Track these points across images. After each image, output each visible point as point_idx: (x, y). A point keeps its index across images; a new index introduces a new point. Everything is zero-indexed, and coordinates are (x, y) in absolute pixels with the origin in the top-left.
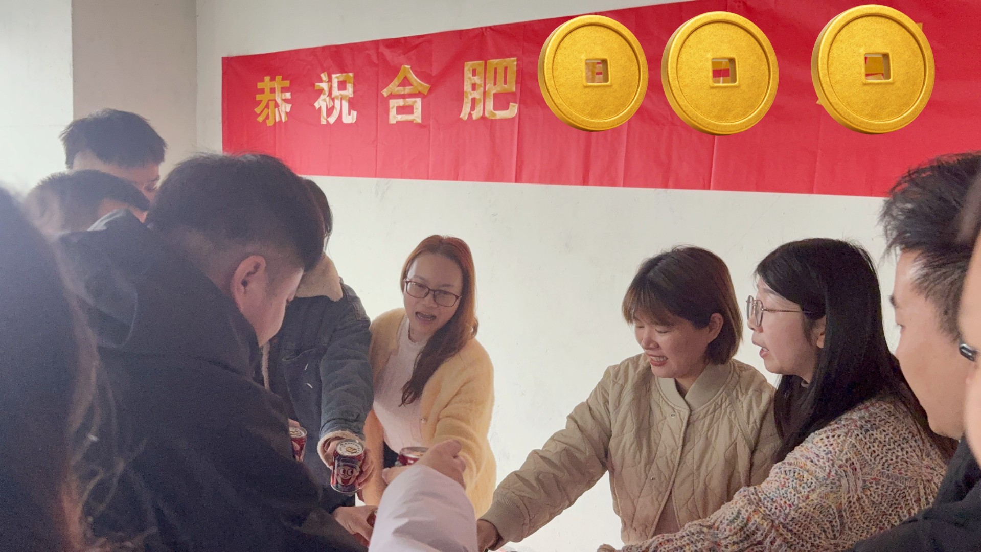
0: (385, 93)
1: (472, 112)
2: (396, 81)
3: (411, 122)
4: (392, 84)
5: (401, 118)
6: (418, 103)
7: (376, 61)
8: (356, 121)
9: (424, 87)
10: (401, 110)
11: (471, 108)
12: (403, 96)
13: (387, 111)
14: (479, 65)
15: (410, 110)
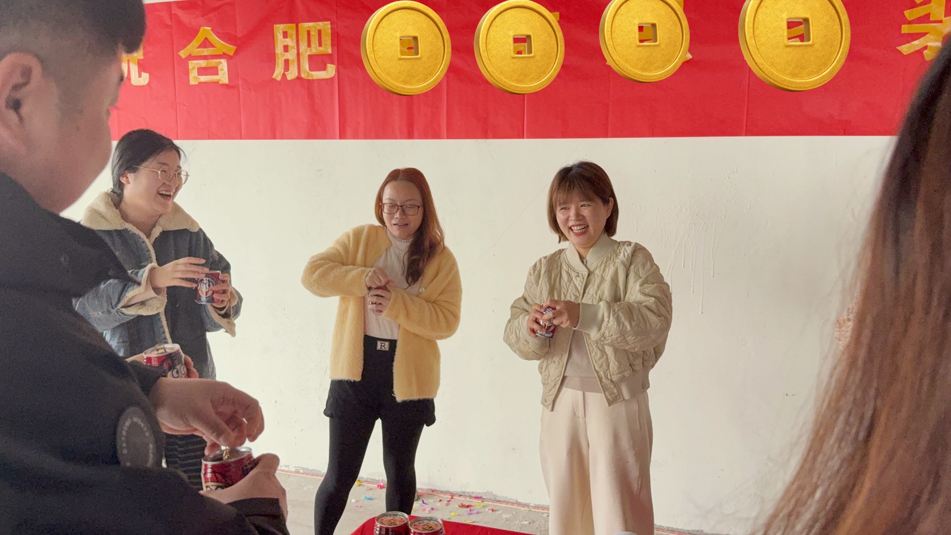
0: (183, 54)
1: (286, 73)
2: (196, 42)
3: (216, 83)
4: (190, 45)
5: (203, 79)
6: (223, 64)
7: (169, 23)
8: (148, 83)
9: (230, 49)
10: (202, 71)
11: (285, 68)
12: (205, 58)
13: (187, 73)
14: (290, 28)
15: (214, 71)
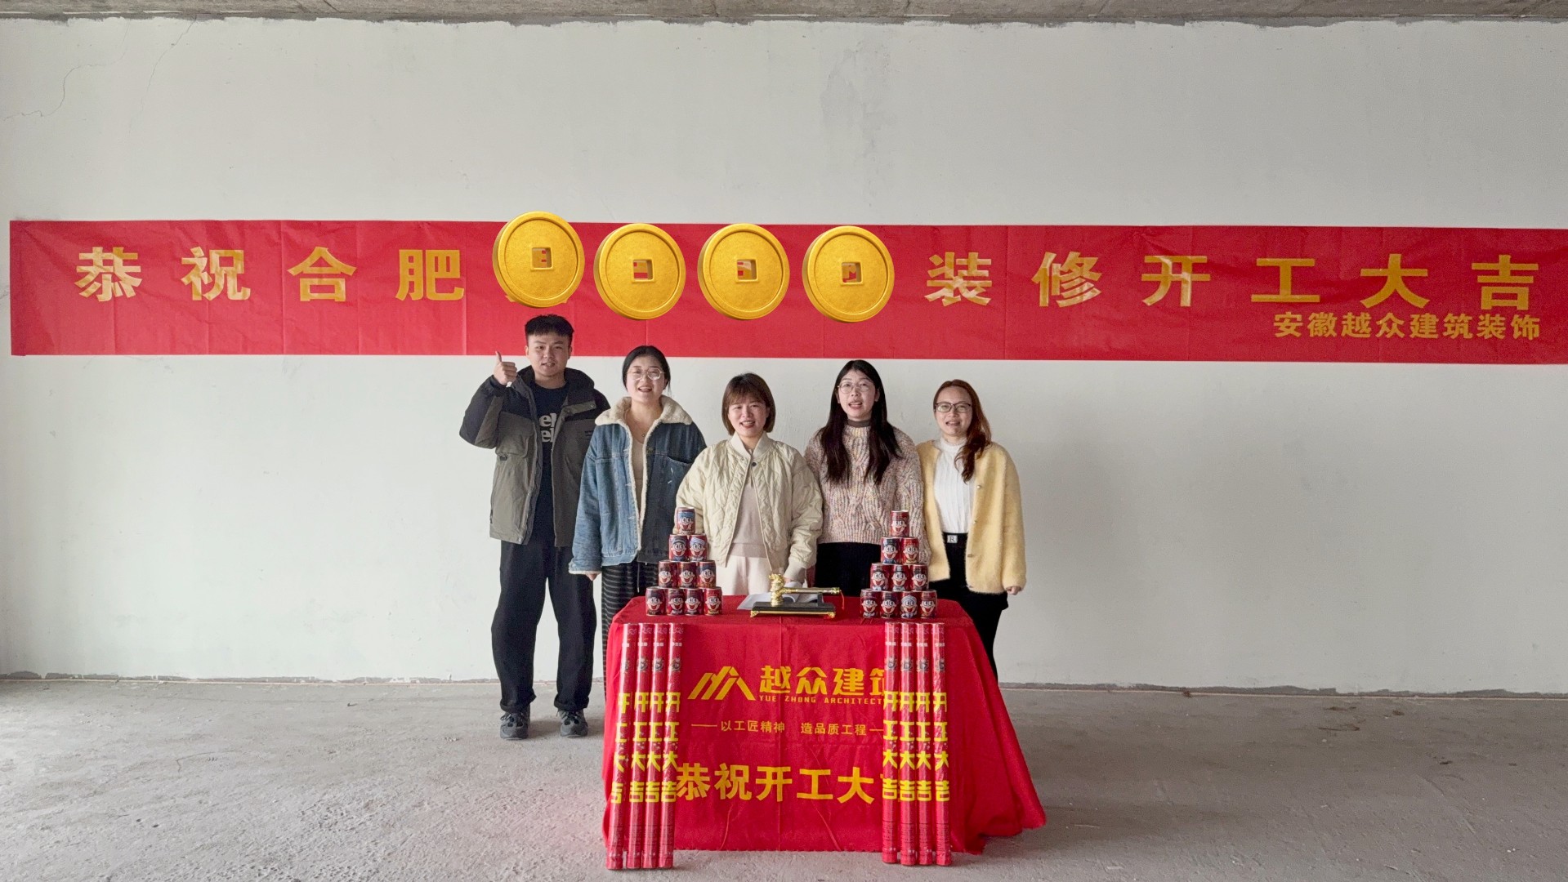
0: (293, 271)
1: (411, 294)
2: (309, 261)
3: (332, 301)
4: (302, 264)
5: (316, 296)
6: (342, 284)
8: (248, 298)
9: (350, 270)
10: (314, 289)
11: (410, 289)
12: (320, 276)
13: (296, 289)
14: (417, 253)
15: (330, 289)
